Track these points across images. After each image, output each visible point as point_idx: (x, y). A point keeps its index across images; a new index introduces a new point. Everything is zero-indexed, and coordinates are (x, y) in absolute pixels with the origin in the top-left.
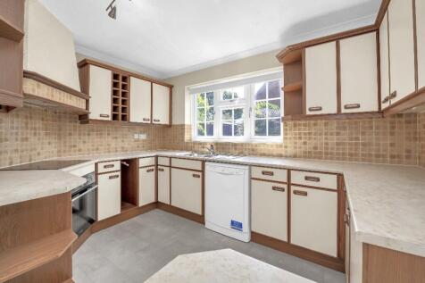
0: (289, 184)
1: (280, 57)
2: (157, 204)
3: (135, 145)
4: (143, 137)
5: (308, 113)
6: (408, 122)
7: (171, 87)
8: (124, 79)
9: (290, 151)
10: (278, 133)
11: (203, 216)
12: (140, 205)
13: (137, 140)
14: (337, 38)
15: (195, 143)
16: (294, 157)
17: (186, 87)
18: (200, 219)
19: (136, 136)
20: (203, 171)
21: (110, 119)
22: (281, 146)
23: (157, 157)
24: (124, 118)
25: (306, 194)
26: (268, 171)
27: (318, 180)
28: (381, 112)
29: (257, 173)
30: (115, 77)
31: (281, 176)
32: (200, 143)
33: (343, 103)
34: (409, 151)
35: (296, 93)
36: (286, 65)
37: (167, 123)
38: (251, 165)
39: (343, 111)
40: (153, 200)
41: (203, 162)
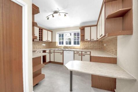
0: (82, 54)
1: (80, 28)
2: (50, 62)
3: (43, 47)
4: (45, 45)
5: (85, 40)
6: (102, 42)
7: (52, 32)
8: (42, 30)
9: (82, 48)
10: (79, 44)
11: (63, 63)
12: (47, 62)
13: (43, 46)
14: (90, 26)
15: (59, 47)
16: (82, 49)
17: (56, 32)
18: (62, 64)
19: (43, 45)
20: (63, 53)
21: (39, 40)
22: (80, 47)
23: (50, 50)
24: (42, 40)
25: (85, 56)
26: (78, 52)
27: (87, 53)
28: (97, 41)
29: (75, 52)
30: (40, 29)
31: (80, 52)
32: (60, 47)
33: (91, 39)
34: (102, 47)
35: (83, 36)
36: (81, 30)
37: (51, 41)
38: (74, 51)
39: (91, 40)
40: (49, 61)
41: (63, 51)
